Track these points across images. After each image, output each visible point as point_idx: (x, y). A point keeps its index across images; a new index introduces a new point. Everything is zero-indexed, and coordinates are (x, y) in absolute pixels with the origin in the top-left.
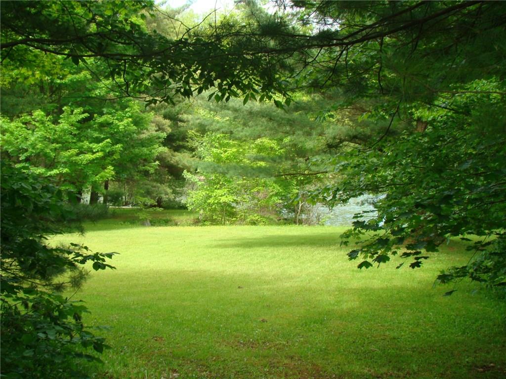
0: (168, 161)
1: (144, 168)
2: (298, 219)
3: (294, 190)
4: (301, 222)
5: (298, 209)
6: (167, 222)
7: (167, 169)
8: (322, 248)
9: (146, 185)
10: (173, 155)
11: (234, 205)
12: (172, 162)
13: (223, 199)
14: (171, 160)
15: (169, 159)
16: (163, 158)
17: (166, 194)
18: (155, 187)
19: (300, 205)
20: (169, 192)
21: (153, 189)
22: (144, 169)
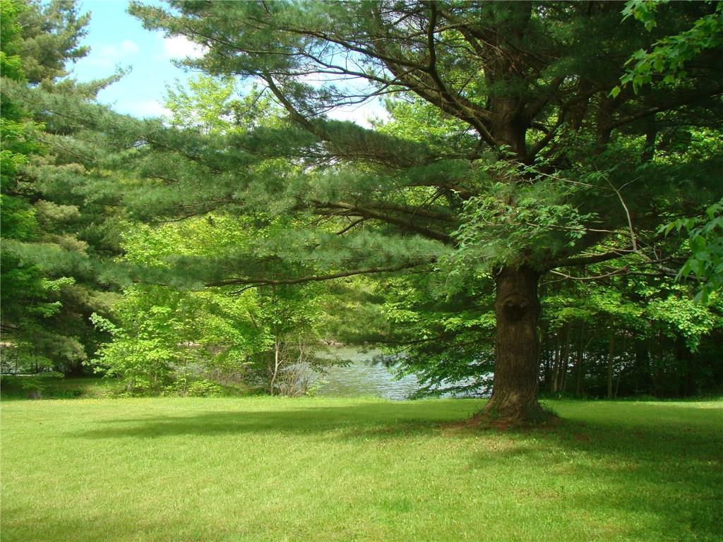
0: (83, 304)
1: (35, 309)
2: (272, 387)
3: (266, 341)
4: (277, 392)
5: (274, 371)
6: (77, 394)
7: (81, 315)
8: (305, 438)
9: (45, 338)
10: (90, 294)
11: (171, 365)
12: (89, 304)
13: (152, 355)
14: (88, 302)
15: (85, 300)
16: (73, 298)
17: (75, 352)
18: (59, 341)
19: (277, 365)
20: (79, 348)
21: (54, 343)
22: (35, 312)
